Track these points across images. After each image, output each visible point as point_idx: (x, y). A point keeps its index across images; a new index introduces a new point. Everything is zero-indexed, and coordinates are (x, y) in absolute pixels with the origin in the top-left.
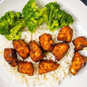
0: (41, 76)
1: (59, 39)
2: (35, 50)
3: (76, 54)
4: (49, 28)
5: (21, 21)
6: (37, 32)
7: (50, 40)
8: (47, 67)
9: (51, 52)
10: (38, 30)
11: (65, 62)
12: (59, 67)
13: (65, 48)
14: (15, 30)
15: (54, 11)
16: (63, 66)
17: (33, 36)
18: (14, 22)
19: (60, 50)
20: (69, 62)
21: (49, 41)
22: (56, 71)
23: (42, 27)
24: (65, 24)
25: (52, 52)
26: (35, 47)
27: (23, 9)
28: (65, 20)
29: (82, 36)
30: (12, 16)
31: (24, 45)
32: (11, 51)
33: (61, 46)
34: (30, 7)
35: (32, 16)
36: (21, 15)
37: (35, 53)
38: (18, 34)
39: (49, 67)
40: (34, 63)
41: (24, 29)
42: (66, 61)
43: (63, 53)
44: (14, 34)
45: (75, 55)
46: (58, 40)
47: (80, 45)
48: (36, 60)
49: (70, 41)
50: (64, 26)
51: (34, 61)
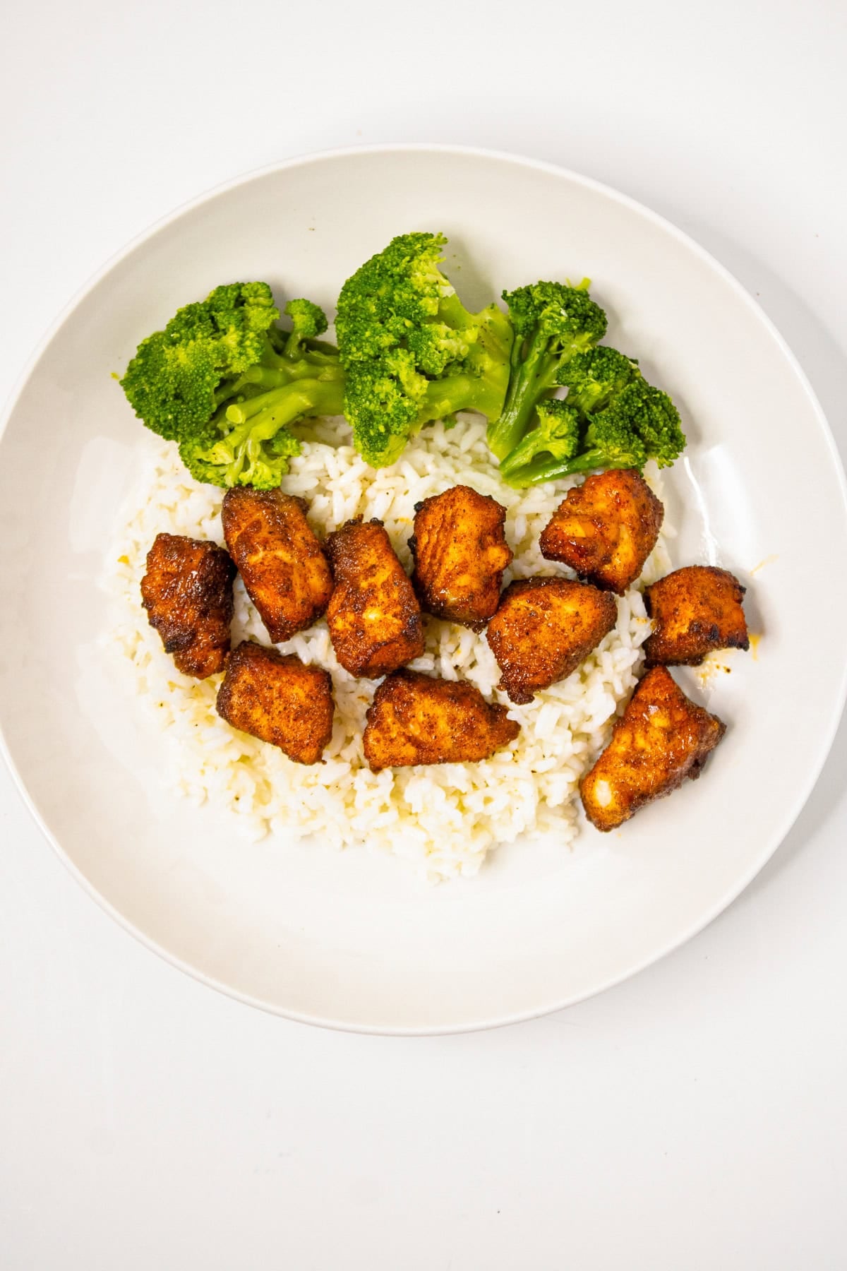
0: (372, 786)
1: (552, 546)
2: (372, 590)
3: (653, 680)
4: (496, 459)
5: (312, 362)
6: (408, 470)
7: (489, 539)
8: (431, 726)
9: (477, 628)
10: (421, 456)
11: (558, 723)
12: (514, 745)
13: (587, 620)
14: (261, 416)
15: (560, 347)
16: (540, 741)
17: (379, 490)
18: (265, 363)
19: (543, 628)
20: (587, 728)
21: (482, 546)
22: (484, 768)
23: (452, 443)
24: (616, 451)
25: (485, 632)
26: (374, 566)
27: (347, 283)
28: (625, 428)
29: (724, 567)
30: (260, 318)
31: (298, 536)
32: (200, 555)
33: (562, 595)
34: (402, 280)
35: (402, 341)
36: (321, 325)
37: (364, 604)
38: (276, 449)
39: (443, 726)
40: (342, 675)
41: (319, 430)
42: (569, 711)
43: (566, 655)
44: (250, 442)
45: (637, 687)
46: (547, 555)
47: (692, 623)
48: (367, 661)
49: (631, 580)
50: (606, 463)
51: (344, 665)
